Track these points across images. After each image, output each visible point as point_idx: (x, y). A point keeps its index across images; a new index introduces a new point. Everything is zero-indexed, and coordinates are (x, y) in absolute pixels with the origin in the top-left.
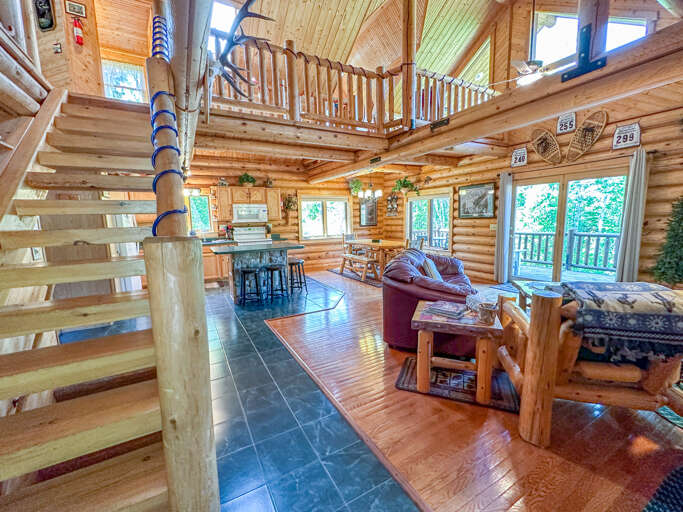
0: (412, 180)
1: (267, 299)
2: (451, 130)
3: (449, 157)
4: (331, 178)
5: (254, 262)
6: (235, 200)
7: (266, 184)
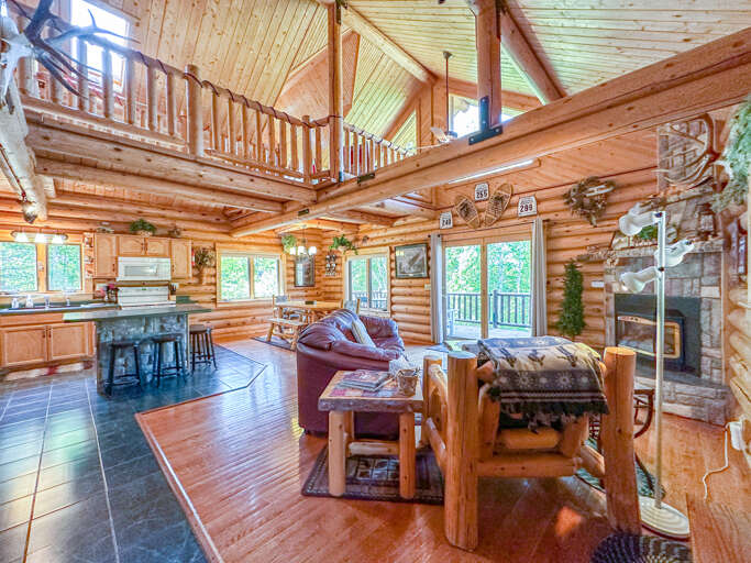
0: (350, 238)
1: (151, 381)
2: (378, 184)
3: (385, 217)
4: (257, 232)
5: (135, 331)
6: (122, 252)
7: (173, 234)
